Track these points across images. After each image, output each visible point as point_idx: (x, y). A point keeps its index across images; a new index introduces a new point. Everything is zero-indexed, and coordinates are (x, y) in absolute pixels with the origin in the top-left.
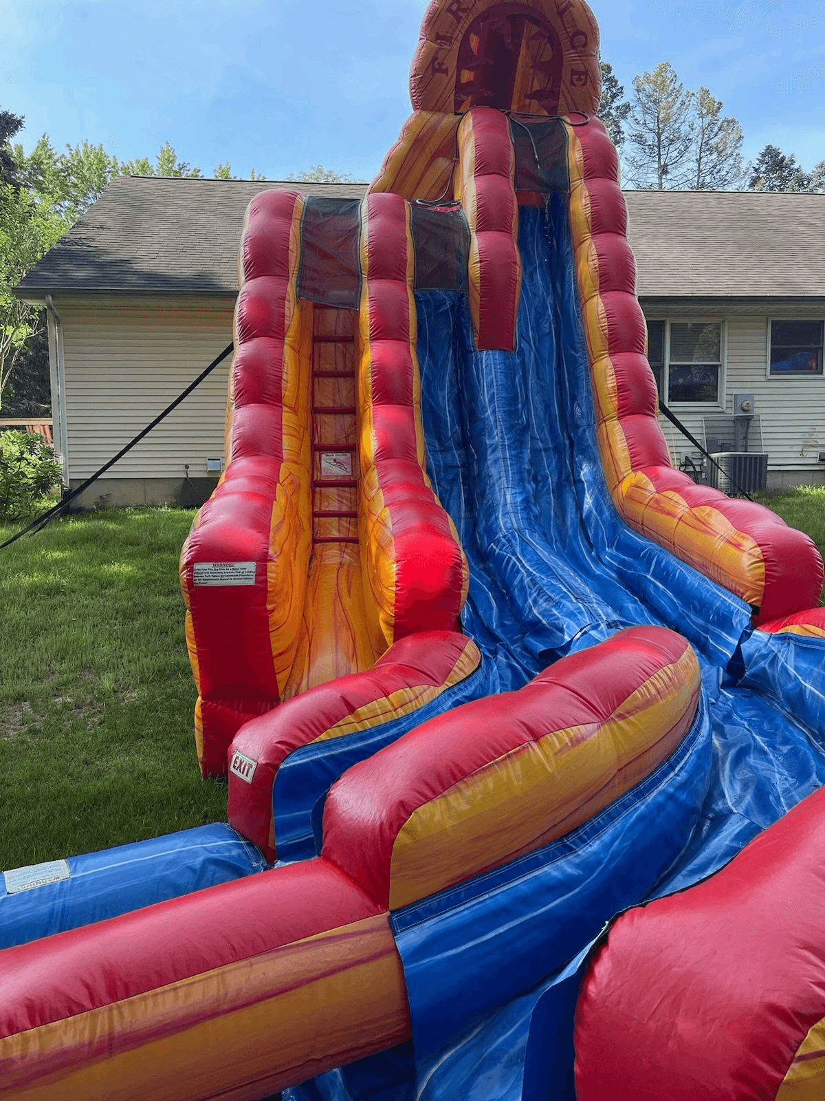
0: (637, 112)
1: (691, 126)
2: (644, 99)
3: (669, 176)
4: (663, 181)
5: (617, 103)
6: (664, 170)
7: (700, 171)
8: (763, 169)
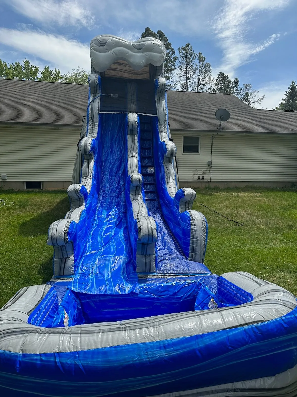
0: (180, 59)
1: (196, 65)
2: (182, 55)
3: (190, 80)
4: (188, 82)
5: (173, 56)
6: (188, 78)
7: (199, 79)
8: (219, 80)
